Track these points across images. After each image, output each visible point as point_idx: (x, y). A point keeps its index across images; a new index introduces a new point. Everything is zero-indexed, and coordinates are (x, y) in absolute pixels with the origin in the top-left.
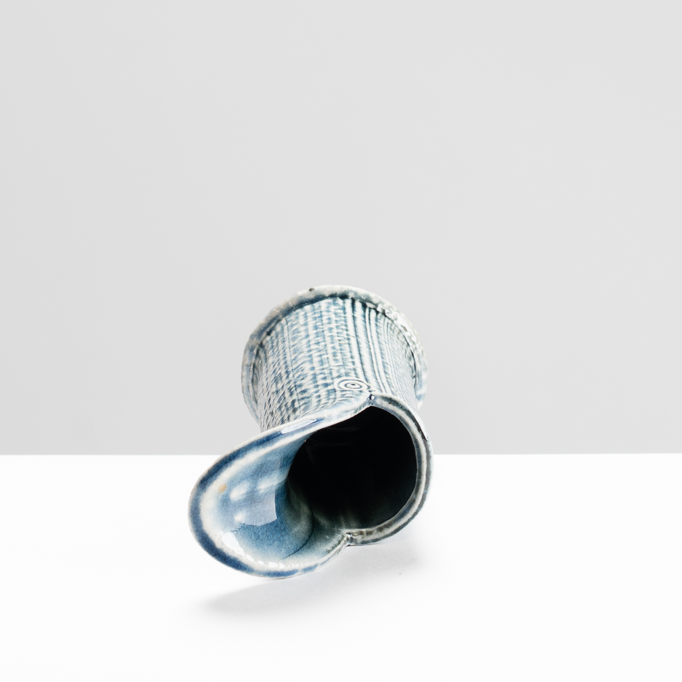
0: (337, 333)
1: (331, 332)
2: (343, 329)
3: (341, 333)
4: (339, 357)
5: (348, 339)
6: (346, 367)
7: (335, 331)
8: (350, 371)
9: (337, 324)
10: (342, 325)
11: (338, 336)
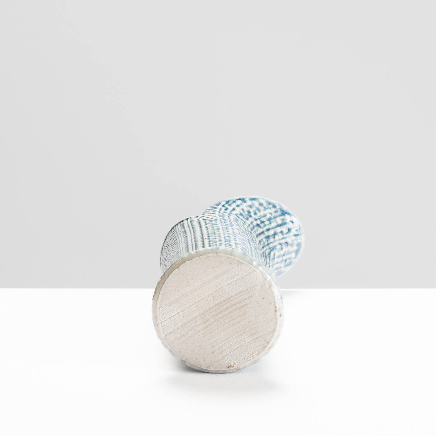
0: (216, 239)
1: (220, 239)
2: (212, 241)
3: (213, 239)
4: (215, 228)
5: (209, 237)
6: (211, 224)
7: (217, 240)
8: (209, 223)
9: (216, 243)
10: (212, 243)
11: (216, 237)
